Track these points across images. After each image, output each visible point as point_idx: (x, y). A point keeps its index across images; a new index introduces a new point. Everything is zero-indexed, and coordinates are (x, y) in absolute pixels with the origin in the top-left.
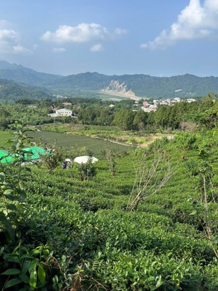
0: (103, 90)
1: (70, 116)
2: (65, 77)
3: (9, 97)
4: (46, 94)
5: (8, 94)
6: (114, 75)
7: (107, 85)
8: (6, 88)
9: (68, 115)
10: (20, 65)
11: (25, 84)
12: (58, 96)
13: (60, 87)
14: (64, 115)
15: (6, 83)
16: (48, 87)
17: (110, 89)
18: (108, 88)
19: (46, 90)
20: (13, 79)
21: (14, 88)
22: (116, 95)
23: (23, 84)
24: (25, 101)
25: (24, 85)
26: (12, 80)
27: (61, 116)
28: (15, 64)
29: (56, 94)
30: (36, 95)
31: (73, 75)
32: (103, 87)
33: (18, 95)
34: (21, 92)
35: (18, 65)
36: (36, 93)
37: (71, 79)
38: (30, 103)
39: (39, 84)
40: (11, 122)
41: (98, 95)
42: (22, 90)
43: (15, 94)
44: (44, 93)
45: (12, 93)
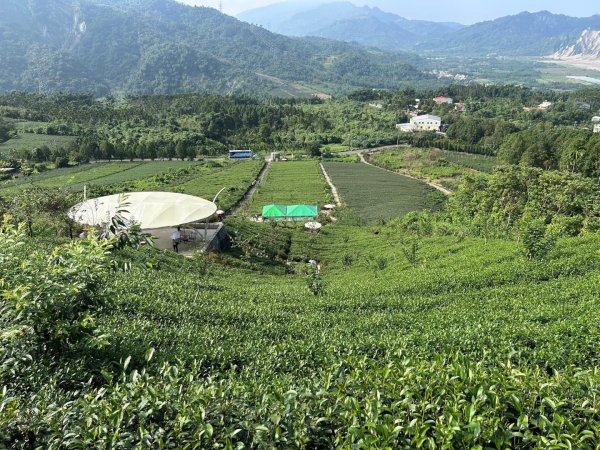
0: (556, 56)
1: (435, 131)
2: (467, 28)
3: (344, 78)
4: (415, 70)
5: (343, 72)
6: (595, 16)
7: (568, 42)
8: (342, 61)
9: (431, 129)
10: (376, 9)
11: (378, 50)
12: (442, 74)
13: (452, 52)
14: (424, 128)
15: (344, 50)
16: (424, 53)
17: (578, 51)
18: (571, 49)
19: (418, 59)
21: (356, 60)
22: (589, 68)
23: (376, 49)
24: (365, 94)
25: (375, 53)
26: (355, 43)
27: (419, 129)
28: (366, 7)
29: (438, 70)
30: (396, 73)
31: (485, 23)
32: (556, 48)
33: (361, 74)
34: (368, 67)
35: (372, 7)
36: (397, 68)
37: (479, 32)
39: (406, 49)
40: (328, 139)
41: (537, 70)
42: (371, 63)
43: (357, 71)
44: (411, 68)
45: (352, 70)
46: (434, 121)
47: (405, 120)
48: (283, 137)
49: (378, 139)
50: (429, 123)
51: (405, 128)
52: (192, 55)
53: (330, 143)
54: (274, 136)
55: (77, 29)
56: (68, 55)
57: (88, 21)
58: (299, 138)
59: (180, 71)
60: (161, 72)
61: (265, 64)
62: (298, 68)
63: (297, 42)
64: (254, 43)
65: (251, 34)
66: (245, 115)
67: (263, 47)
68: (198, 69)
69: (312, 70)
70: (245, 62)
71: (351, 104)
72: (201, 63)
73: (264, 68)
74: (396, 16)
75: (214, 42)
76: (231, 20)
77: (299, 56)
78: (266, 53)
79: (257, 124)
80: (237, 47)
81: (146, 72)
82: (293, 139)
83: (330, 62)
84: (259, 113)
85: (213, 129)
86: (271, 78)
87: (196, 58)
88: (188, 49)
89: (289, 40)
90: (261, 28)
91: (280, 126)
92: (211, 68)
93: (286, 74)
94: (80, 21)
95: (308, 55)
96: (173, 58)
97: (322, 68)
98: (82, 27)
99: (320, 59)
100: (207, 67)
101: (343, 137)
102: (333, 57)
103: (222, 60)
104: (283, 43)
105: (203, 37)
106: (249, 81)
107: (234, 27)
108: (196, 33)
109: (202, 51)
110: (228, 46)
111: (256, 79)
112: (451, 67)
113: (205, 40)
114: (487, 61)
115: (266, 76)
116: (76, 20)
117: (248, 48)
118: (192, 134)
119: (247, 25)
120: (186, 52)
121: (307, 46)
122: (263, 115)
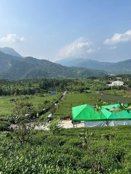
1: (122, 85)
2: (116, 63)
5: (83, 75)
8: (82, 72)
9: (121, 85)
10: (90, 59)
13: (113, 69)
14: (118, 85)
15: (83, 69)
16: (105, 70)
20: (86, 67)
21: (86, 71)
23: (92, 69)
24: (92, 77)
27: (116, 85)
29: (110, 74)
31: (121, 62)
33: (88, 75)
34: (90, 73)
36: (98, 73)
37: (120, 64)
38: (95, 78)
39: (100, 69)
40: (85, 88)
43: (87, 74)
44: (103, 73)
45: (85, 74)
52: (40, 71)
56: (5, 72)
57: (12, 63)
58: (74, 88)
59: (37, 75)
60: (31, 76)
61: (61, 73)
62: (70, 74)
63: (70, 68)
64: (58, 68)
65: (57, 66)
66: (55, 83)
67: (60, 69)
68: (42, 75)
69: (74, 74)
70: (55, 73)
72: (43, 73)
73: (60, 74)
74: (97, 61)
75: (46, 68)
76: (51, 63)
77: (70, 71)
78: (61, 71)
79: (59, 85)
80: (53, 69)
81: (27, 76)
82: (72, 88)
83: (79, 72)
84: (59, 82)
85: (43, 86)
87: (41, 72)
88: (39, 70)
89: (67, 67)
90: (59, 65)
91: (66, 85)
92: (45, 74)
93: (66, 75)
94: (10, 63)
95: (73, 71)
96: (34, 72)
97: (77, 74)
98: (10, 65)
99: (76, 72)
100: (44, 74)
101: (90, 88)
102: (80, 71)
103: (48, 72)
104: (65, 68)
105: (43, 67)
106: (56, 78)
107: (52, 64)
108: (41, 66)
109: (43, 70)
110: (50, 69)
111: (58, 77)
112: (114, 73)
113: (44, 68)
114: (124, 71)
115: (61, 76)
116: (9, 63)
117: (56, 69)
118: (36, 87)
119: (56, 63)
120: (38, 70)
121: (72, 68)
122: (61, 82)
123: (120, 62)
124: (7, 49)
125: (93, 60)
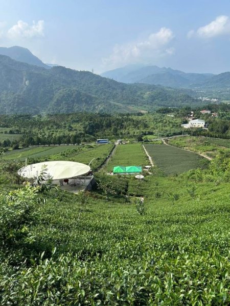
2: (217, 76)
3: (154, 102)
4: (191, 98)
5: (153, 100)
8: (152, 94)
9: (200, 126)
10: (169, 68)
11: (171, 88)
12: (204, 99)
13: (209, 88)
14: (196, 126)
15: (154, 89)
16: (195, 89)
19: (192, 92)
20: (161, 84)
21: (160, 93)
23: (170, 88)
25: (169, 90)
26: (159, 85)
28: (164, 68)
29: (202, 97)
30: (181, 99)
33: (162, 100)
34: (166, 97)
35: (167, 68)
36: (181, 97)
39: (185, 87)
42: (167, 95)
43: (160, 99)
44: (188, 97)
45: (158, 99)
46: (201, 123)
47: (186, 122)
48: (124, 132)
49: (172, 132)
50: (199, 123)
51: (186, 126)
52: (79, 93)
53: (148, 134)
54: (119, 132)
55: (25, 84)
56: (20, 96)
57: (30, 80)
58: (131, 133)
59: (73, 102)
60: (64, 102)
61: (114, 97)
62: (131, 99)
63: (130, 86)
64: (109, 87)
65: (108, 83)
66: (105, 122)
67: (114, 89)
68: (82, 100)
69: (138, 99)
70: (104, 97)
71: (158, 115)
72: (83, 98)
73: (114, 99)
74: (180, 72)
75: (89, 87)
76: (98, 76)
77: (131, 93)
78: (115, 92)
79: (111, 127)
80: (101, 89)
81: (57, 102)
82: (128, 133)
83: (147, 95)
85: (89, 129)
86: (118, 104)
87: (81, 95)
88: (77, 91)
89: (126, 85)
90: (112, 81)
91: (122, 127)
92: (88, 100)
93: (125, 102)
94: (26, 80)
95: (136, 92)
96: (70, 96)
97: (143, 98)
98: (27, 82)
99: (142, 94)
100: (86, 99)
101: (154, 131)
102: (148, 93)
103: (93, 96)
104: (123, 87)
105: (84, 85)
106: (106, 106)
107: (99, 79)
108: (81, 84)
109: (84, 92)
110: (96, 89)
111: (110, 104)
112: (209, 95)
113: (85, 87)
114: (228, 92)
115: (115, 103)
116: (24, 79)
117: (106, 90)
118: (79, 132)
119: (105, 78)
120: (76, 93)
121: (135, 87)
122: (113, 122)
123: (223, 74)
124: (17, 49)
125: (174, 69)
